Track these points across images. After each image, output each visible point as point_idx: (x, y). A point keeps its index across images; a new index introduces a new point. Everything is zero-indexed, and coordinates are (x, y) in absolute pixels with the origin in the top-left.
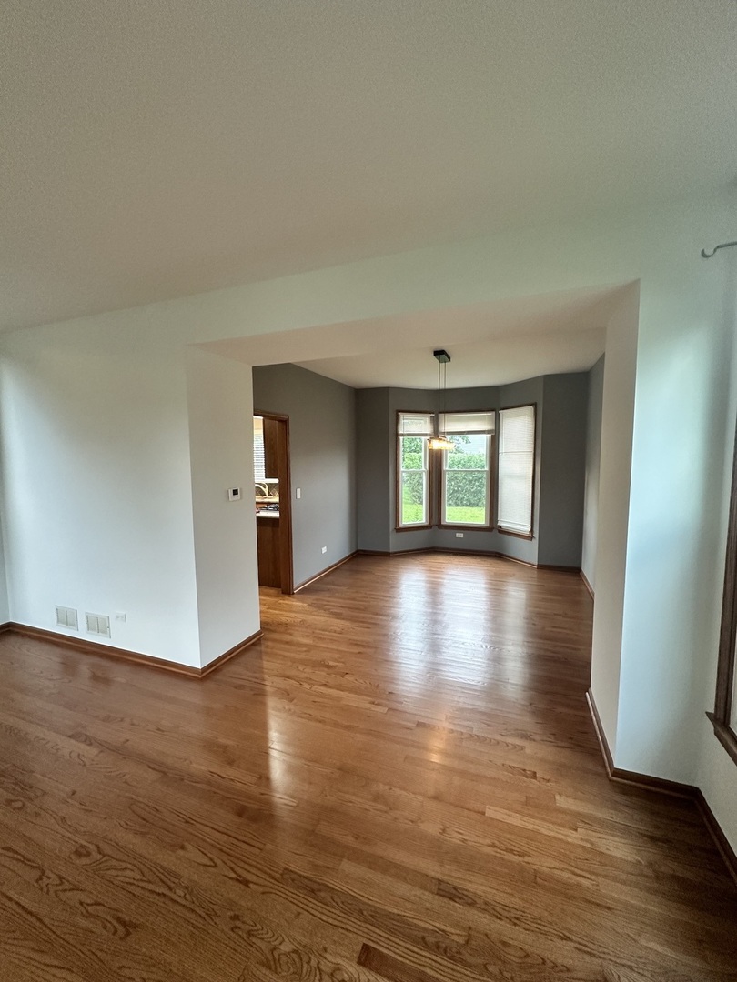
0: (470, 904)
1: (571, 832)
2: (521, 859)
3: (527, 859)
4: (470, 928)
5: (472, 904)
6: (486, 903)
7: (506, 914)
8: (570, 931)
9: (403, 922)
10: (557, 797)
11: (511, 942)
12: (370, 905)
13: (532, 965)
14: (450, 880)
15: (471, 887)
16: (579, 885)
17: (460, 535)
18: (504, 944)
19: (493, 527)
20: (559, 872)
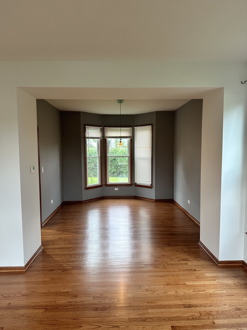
0: (196, 307)
1: (214, 282)
2: (204, 292)
3: (205, 291)
4: (199, 312)
5: (197, 306)
6: (200, 305)
7: (207, 305)
8: (226, 303)
9: (179, 317)
10: (205, 274)
11: (212, 311)
12: (166, 317)
13: (220, 313)
14: (187, 303)
15: (193, 303)
16: (223, 293)
17: (116, 189)
18: (211, 311)
19: (133, 184)
20: (216, 292)
